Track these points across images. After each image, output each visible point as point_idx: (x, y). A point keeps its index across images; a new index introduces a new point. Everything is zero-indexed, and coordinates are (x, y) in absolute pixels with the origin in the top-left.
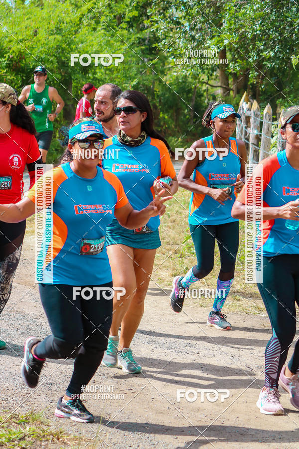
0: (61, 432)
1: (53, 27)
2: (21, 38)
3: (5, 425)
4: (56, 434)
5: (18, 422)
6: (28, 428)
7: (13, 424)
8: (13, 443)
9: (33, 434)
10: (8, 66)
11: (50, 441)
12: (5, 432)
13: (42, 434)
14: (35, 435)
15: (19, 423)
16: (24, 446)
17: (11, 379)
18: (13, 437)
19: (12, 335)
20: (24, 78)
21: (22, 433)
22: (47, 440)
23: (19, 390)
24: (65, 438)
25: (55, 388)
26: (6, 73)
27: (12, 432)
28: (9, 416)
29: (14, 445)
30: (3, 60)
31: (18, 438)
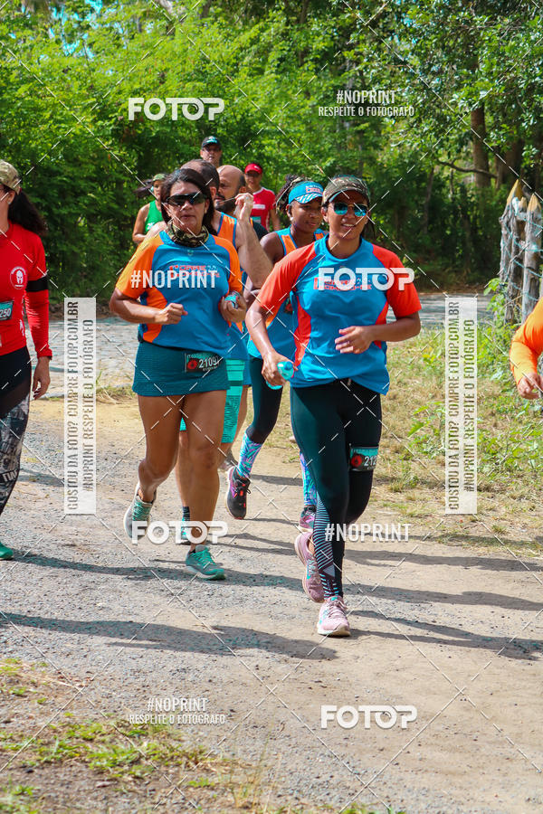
0: (201, 752)
1: (190, 68)
2: (137, 86)
3: (107, 738)
4: (193, 755)
5: (128, 733)
6: (145, 744)
7: (121, 737)
8: (121, 770)
9: (154, 755)
10: (115, 134)
11: (183, 766)
12: (106, 750)
13: (170, 755)
14: (156, 756)
15: (130, 737)
16: (138, 774)
17: (117, 662)
18: (121, 758)
19: (119, 587)
20: (142, 153)
21: (135, 752)
22: (178, 765)
23: (130, 680)
24: (208, 761)
25: (190, 677)
26: (111, 145)
27: (118, 751)
28: (113, 723)
29: (122, 773)
30: (107, 123)
31: (129, 761)
